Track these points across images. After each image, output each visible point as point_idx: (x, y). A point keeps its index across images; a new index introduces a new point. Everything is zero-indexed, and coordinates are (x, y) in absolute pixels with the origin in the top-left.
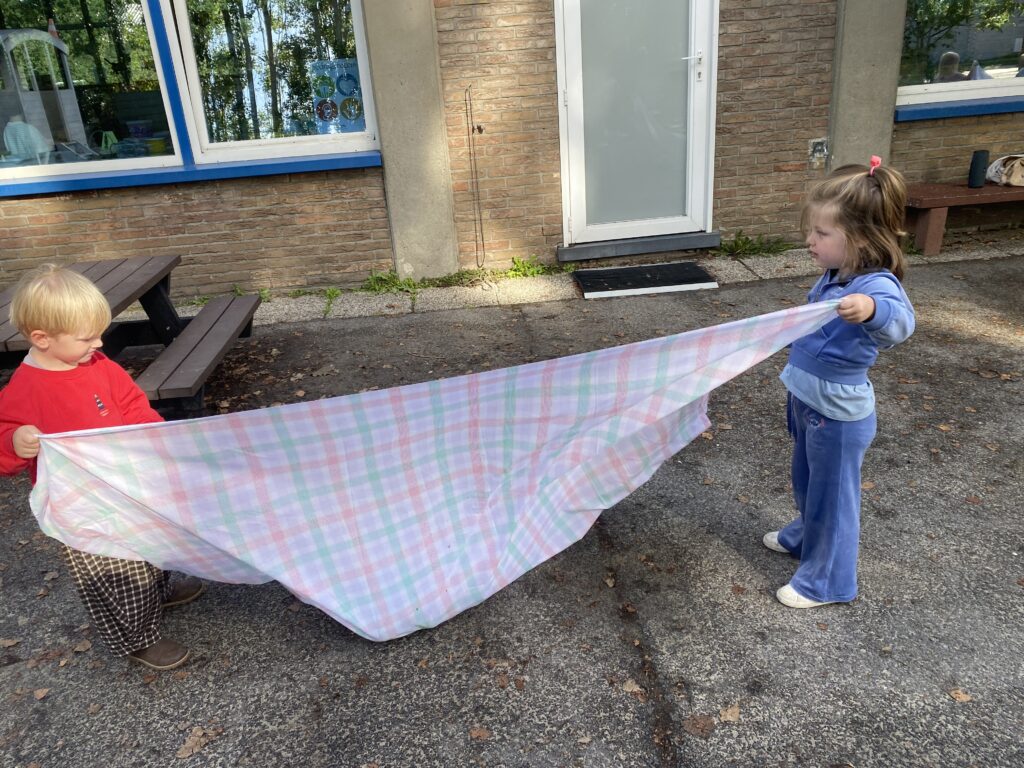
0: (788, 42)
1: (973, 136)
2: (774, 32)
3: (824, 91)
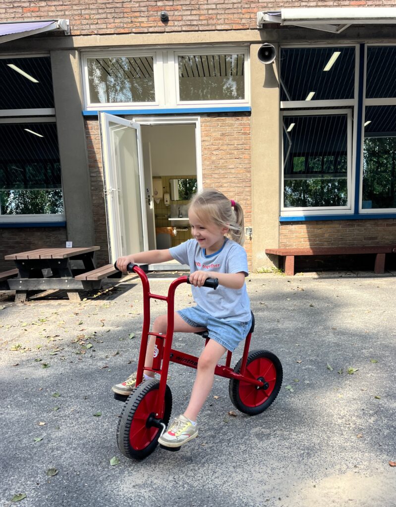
0: (232, 187)
1: (315, 230)
2: (226, 183)
3: (248, 208)
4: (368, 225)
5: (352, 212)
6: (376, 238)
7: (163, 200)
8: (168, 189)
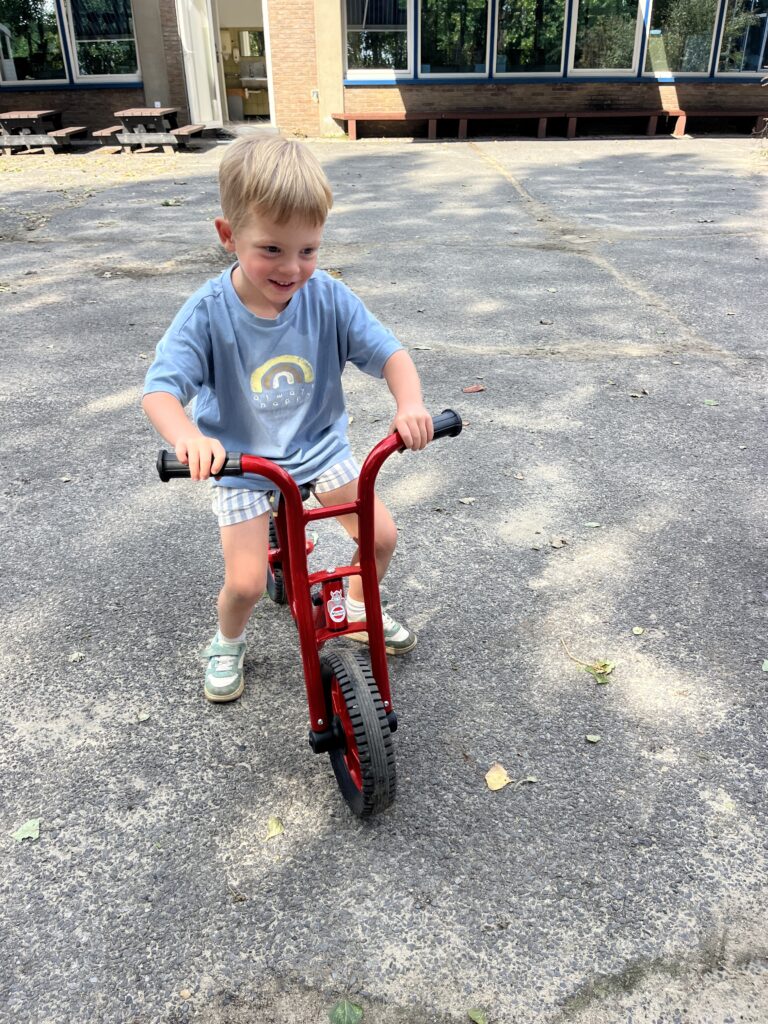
0: (297, 49)
2: (291, 44)
3: (313, 70)
4: (426, 90)
5: (411, 76)
6: (432, 104)
7: (232, 56)
8: (237, 43)
